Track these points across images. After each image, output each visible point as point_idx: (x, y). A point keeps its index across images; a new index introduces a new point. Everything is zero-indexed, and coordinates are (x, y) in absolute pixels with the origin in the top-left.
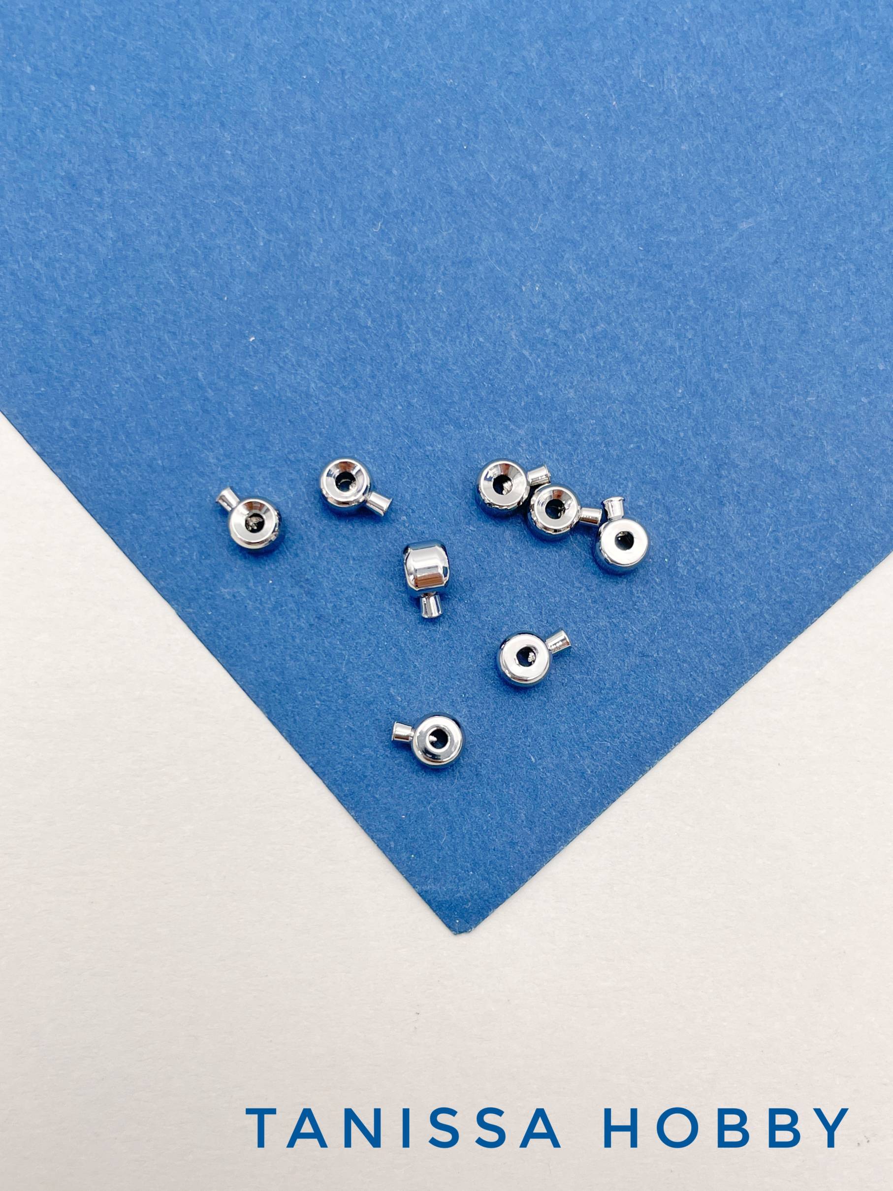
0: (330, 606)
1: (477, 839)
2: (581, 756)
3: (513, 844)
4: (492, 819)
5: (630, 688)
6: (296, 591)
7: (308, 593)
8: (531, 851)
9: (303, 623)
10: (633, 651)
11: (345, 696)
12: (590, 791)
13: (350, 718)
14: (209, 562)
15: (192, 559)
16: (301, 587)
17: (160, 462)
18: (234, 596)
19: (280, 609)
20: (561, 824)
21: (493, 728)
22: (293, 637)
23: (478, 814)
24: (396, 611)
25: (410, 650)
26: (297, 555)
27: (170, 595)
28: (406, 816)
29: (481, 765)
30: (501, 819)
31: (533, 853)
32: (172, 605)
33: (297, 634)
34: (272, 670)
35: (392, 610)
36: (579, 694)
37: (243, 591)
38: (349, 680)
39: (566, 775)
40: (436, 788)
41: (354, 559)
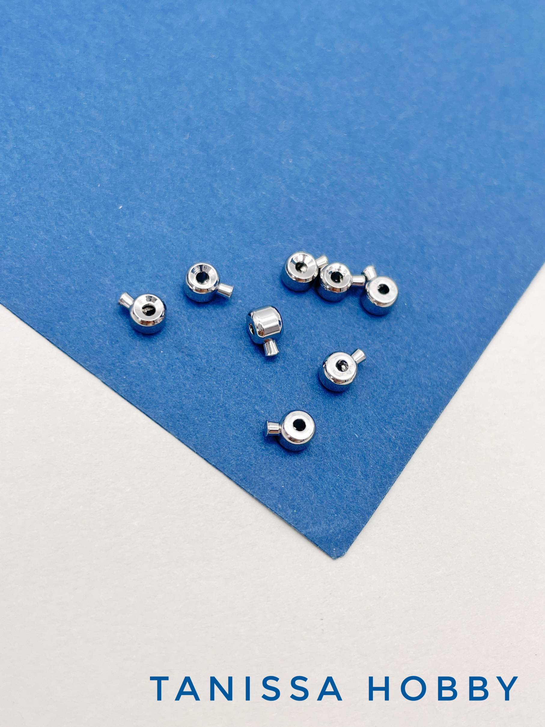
0: (204, 361)
1: (334, 493)
2: (386, 429)
3: (358, 492)
4: (340, 478)
5: (404, 383)
6: (180, 355)
7: (188, 355)
8: (370, 493)
9: (188, 374)
10: (400, 360)
11: (227, 416)
12: (397, 449)
13: (233, 429)
14: (118, 345)
15: (106, 345)
16: (183, 352)
17: (73, 287)
18: (140, 365)
19: (171, 368)
20: (385, 473)
21: (327, 420)
22: (184, 384)
23: (330, 477)
24: (248, 358)
25: (262, 381)
26: (176, 333)
27: (95, 371)
28: (284, 485)
29: (324, 445)
30: (346, 477)
31: (372, 495)
32: (97, 377)
33: (186, 382)
34: (174, 407)
35: (245, 357)
36: (374, 391)
37: (145, 360)
38: (227, 405)
39: (380, 442)
40: (299, 464)
41: (214, 330)
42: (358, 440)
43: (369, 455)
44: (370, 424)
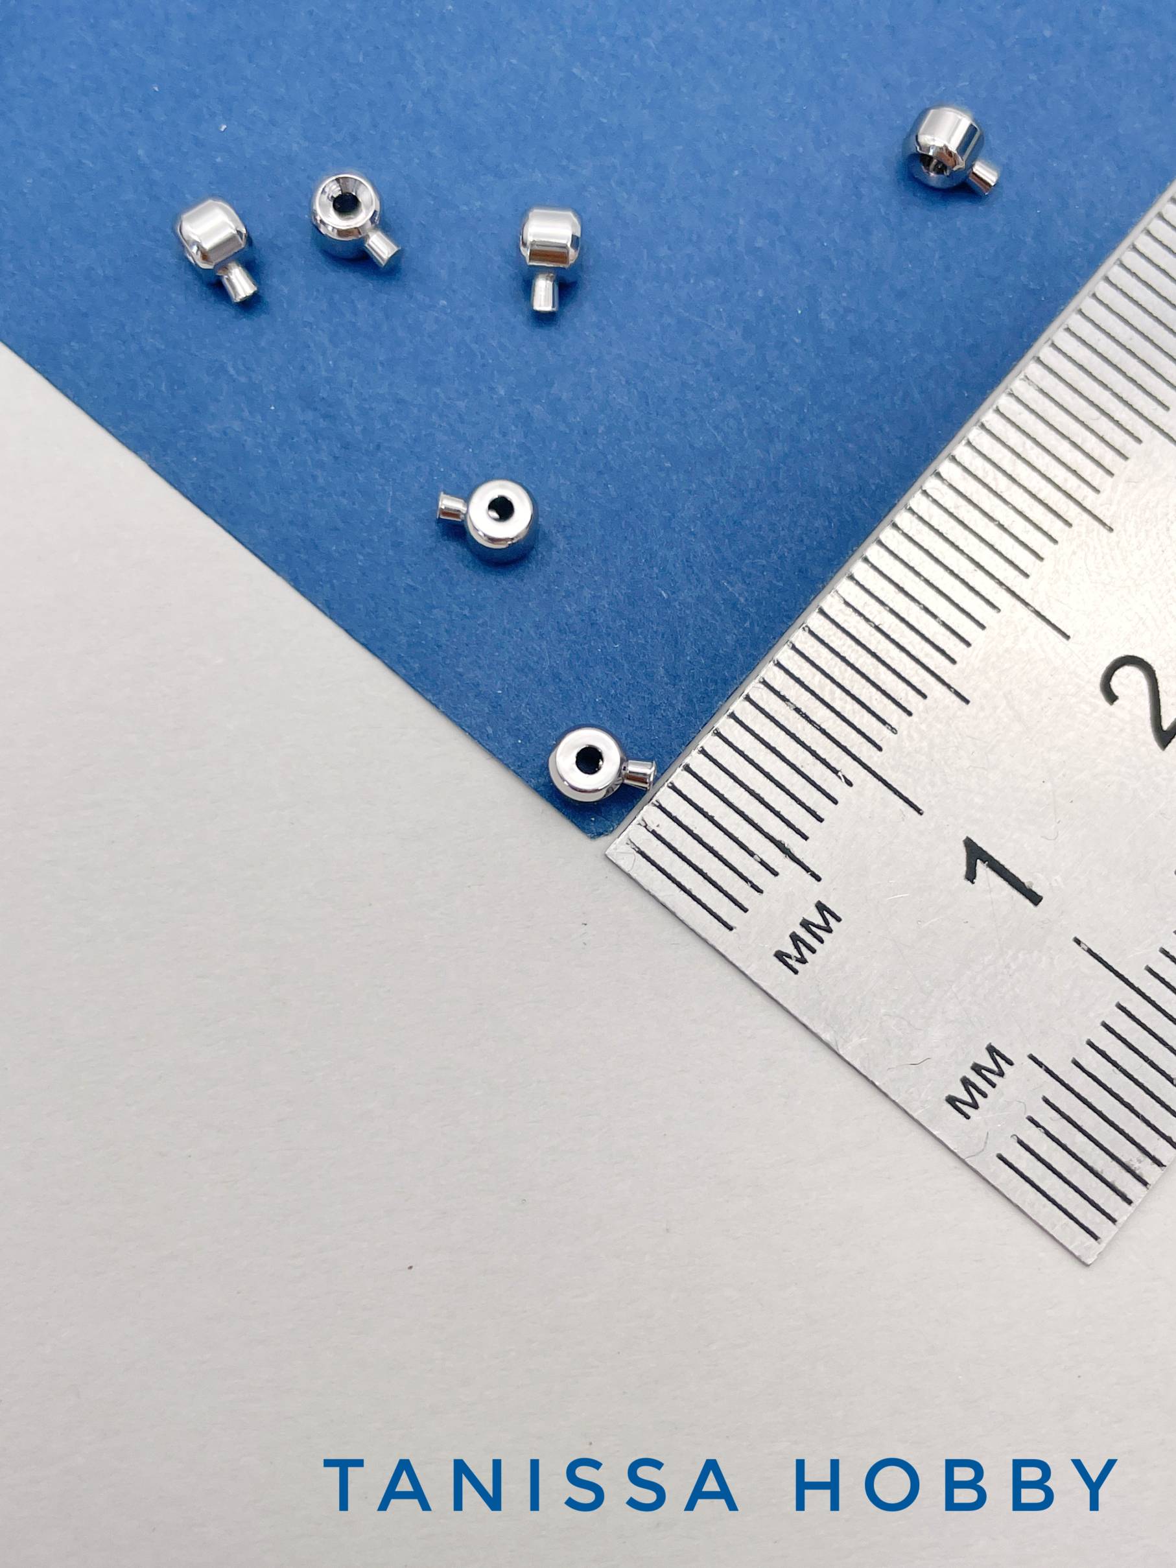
2: (728, 582)
6: (310, 415)
14: (184, 392)
15: (160, 391)
16: (315, 409)
18: (225, 433)
19: (290, 441)
24: (451, 425)
26: (303, 368)
28: (502, 689)
32: (140, 456)
35: (444, 424)
37: (237, 426)
38: (399, 523)
39: (712, 610)
42: (668, 603)
43: (686, 635)
44: (696, 571)
